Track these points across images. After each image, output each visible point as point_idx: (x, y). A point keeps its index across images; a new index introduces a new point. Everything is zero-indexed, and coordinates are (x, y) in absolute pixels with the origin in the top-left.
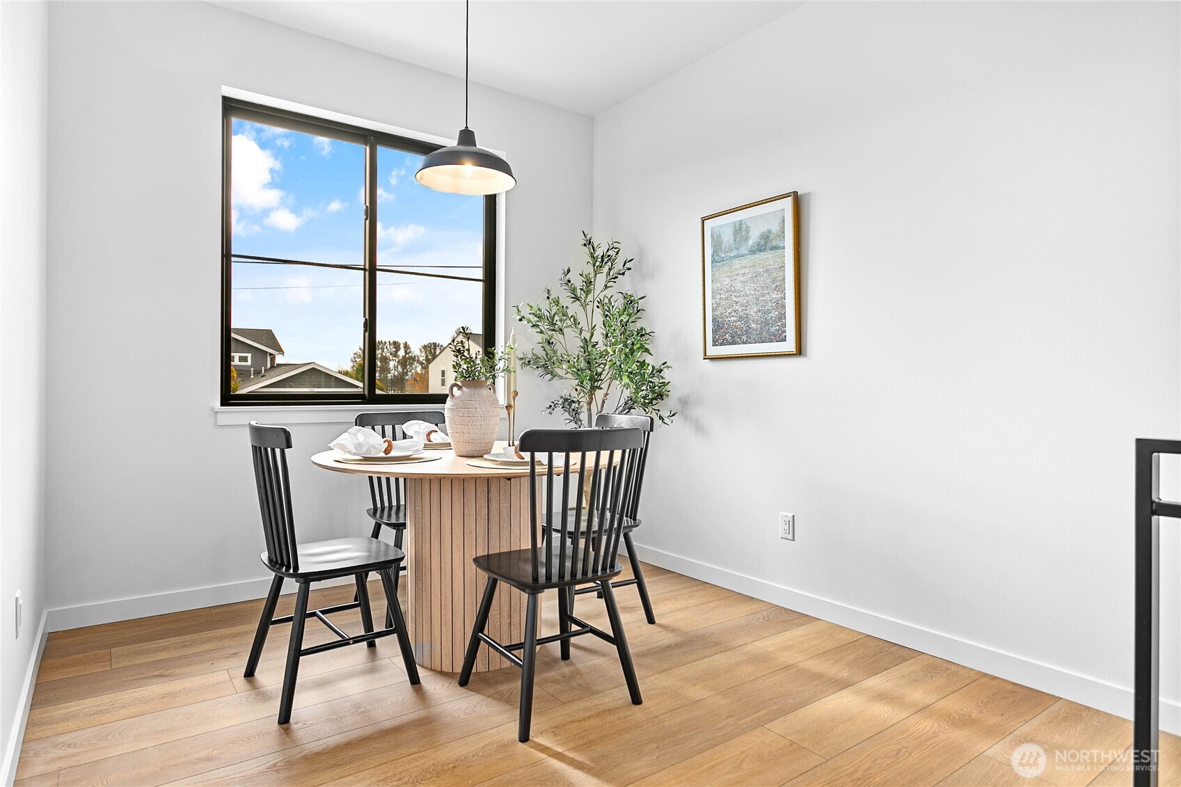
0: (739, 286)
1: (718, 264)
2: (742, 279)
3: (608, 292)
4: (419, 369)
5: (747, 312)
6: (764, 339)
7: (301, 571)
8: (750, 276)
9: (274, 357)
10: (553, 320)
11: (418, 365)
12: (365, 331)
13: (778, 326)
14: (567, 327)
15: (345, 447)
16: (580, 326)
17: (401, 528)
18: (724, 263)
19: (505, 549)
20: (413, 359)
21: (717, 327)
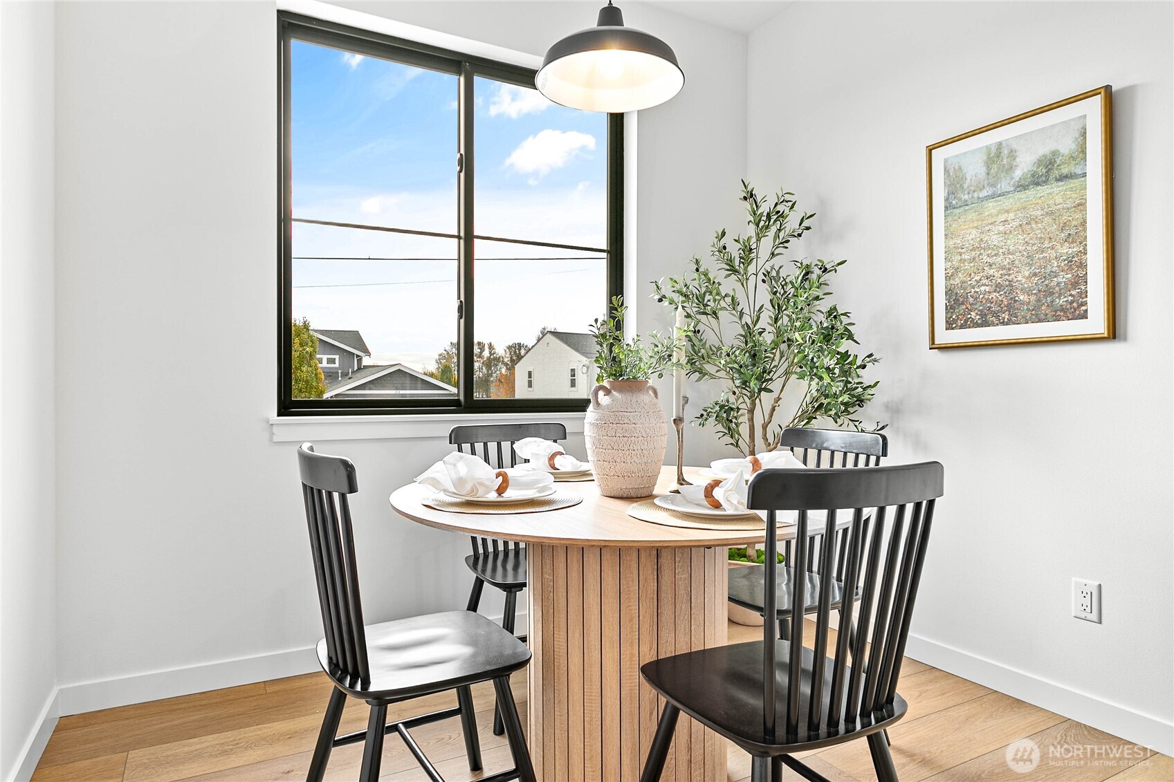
0: (995, 239)
1: (957, 211)
2: (1001, 228)
3: (777, 261)
4: (503, 371)
5: (1010, 278)
6: (1042, 317)
7: (373, 688)
8: (1016, 223)
9: (361, 359)
10: (704, 300)
11: (502, 366)
12: (460, 317)
13: (1071, 295)
14: (721, 309)
15: (438, 482)
16: (739, 308)
17: (513, 590)
18: (967, 208)
19: (683, 649)
20: (498, 360)
21: (955, 301)
